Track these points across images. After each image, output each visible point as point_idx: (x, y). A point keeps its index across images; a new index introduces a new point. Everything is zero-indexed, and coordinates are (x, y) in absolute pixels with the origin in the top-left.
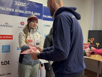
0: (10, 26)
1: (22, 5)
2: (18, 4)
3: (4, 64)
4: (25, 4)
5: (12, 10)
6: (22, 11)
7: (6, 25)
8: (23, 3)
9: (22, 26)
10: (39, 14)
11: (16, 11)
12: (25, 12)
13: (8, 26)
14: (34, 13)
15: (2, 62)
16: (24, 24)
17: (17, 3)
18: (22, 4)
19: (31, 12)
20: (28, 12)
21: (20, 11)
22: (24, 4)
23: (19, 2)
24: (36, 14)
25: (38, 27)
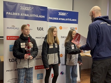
0: (16, 28)
1: (27, 9)
2: (24, 9)
3: (12, 61)
4: (30, 8)
5: (18, 14)
7: (12, 27)
10: (43, 17)
11: (21, 15)
12: (30, 15)
13: (14, 28)
14: (38, 16)
15: (10, 60)
16: (29, 26)
19: (35, 15)
20: (33, 15)
21: (25, 15)
23: (24, 7)
24: (41, 16)
25: (43, 28)
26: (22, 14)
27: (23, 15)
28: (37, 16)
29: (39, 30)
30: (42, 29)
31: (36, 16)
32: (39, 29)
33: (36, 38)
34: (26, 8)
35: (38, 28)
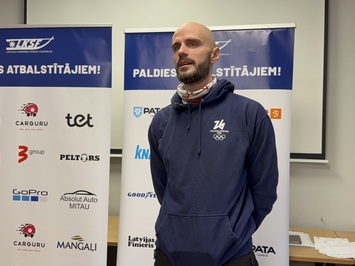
1: (30, 48)
4: (41, 40)
6: (30, 67)
8: (34, 40)
9: (31, 118)
11: (10, 70)
12: (39, 69)
14: (72, 68)
16: (36, 110)
17: (12, 44)
18: (29, 44)
19: (61, 67)
20: (50, 67)
21: (23, 69)
22: (35, 43)
24: (81, 69)
25: (89, 118)
26: (10, 67)
27: (14, 69)
28: (67, 67)
29: (76, 124)
30: (88, 122)
31: (63, 69)
32: (72, 122)
33: (62, 157)
34: (26, 41)
35: (68, 117)
